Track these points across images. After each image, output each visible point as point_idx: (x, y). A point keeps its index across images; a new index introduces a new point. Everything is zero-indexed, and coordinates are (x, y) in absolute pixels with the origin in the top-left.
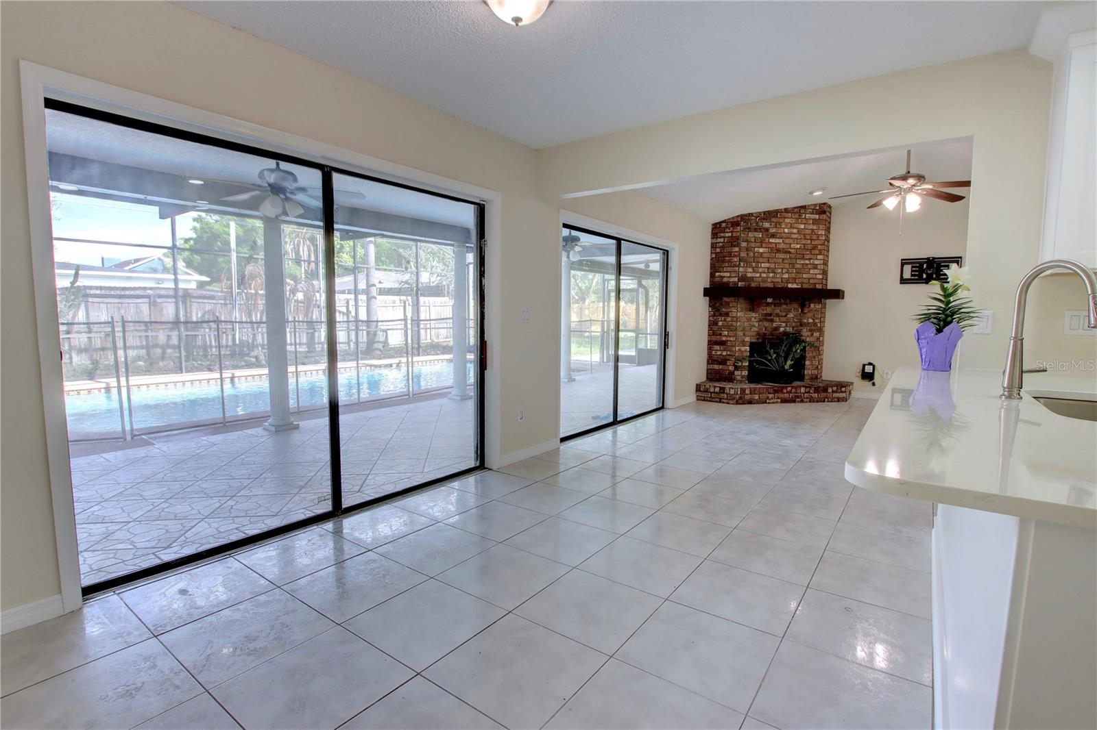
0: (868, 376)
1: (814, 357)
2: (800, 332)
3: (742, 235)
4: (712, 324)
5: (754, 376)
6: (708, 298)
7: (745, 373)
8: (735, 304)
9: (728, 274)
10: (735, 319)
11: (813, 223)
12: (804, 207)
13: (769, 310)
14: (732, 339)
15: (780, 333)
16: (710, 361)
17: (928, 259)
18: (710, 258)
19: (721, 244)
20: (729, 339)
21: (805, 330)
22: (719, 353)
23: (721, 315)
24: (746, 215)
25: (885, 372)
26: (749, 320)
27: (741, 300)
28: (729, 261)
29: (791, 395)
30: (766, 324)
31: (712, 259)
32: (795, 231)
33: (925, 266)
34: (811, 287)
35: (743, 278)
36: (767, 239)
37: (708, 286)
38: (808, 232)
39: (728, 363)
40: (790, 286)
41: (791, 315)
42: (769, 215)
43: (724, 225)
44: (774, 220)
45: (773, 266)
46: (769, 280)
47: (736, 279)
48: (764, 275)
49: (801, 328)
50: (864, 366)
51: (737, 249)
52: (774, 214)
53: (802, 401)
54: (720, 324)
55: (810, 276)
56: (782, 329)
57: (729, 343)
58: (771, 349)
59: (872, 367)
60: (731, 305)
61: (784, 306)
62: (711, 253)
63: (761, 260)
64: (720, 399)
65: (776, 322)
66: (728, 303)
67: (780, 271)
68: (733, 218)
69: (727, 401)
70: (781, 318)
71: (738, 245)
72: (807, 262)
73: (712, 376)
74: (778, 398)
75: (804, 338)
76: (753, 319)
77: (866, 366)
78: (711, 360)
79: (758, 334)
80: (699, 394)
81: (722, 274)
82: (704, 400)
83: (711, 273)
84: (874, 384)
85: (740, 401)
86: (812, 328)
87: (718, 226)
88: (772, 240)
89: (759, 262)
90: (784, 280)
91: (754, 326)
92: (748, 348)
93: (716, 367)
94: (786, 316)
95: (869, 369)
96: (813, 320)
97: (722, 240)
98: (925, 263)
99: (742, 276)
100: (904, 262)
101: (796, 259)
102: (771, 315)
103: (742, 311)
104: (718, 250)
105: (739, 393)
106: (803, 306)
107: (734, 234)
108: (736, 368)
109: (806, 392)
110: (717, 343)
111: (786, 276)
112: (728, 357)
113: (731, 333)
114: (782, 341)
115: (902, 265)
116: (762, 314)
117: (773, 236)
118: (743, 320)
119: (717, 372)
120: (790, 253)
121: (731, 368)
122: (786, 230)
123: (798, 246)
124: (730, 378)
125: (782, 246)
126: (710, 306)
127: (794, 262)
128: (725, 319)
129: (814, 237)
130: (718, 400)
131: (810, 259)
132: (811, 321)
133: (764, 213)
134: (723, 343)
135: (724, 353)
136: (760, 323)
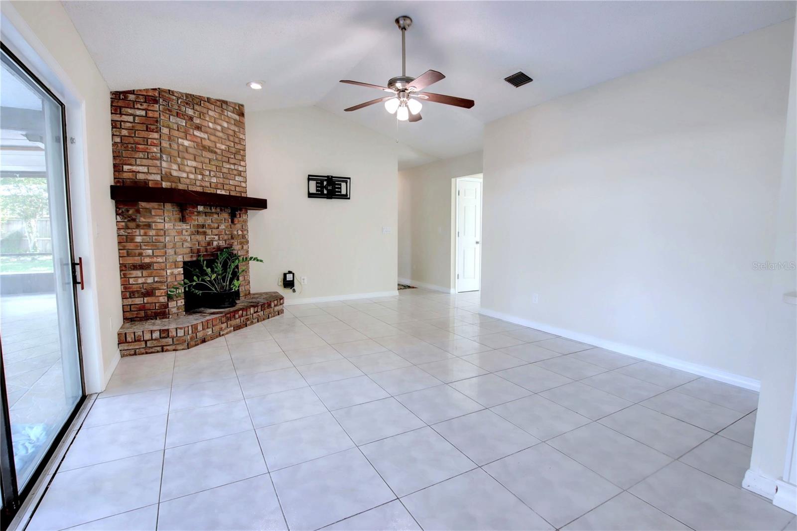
0: (289, 284)
2: (231, 246)
3: (162, 117)
4: (124, 241)
5: (193, 305)
6: (114, 201)
7: (181, 302)
8: (160, 212)
9: (145, 170)
10: (162, 233)
11: (235, 124)
12: (225, 102)
13: (201, 220)
14: (160, 260)
15: (214, 248)
16: (128, 294)
17: (328, 177)
18: (111, 143)
19: (128, 125)
20: (155, 260)
21: (236, 243)
22: (140, 281)
23: (138, 226)
24: (164, 91)
25: (302, 278)
26: (180, 233)
27: (168, 206)
28: (143, 151)
29: (242, 319)
30: (200, 238)
31: (115, 144)
32: (219, 128)
33: (325, 183)
34: (238, 195)
35: (168, 177)
36: (191, 131)
37: (113, 184)
38: (231, 133)
39: (158, 293)
40: (219, 192)
41: (222, 227)
42: (192, 100)
43: (132, 97)
44: (196, 107)
45: (200, 166)
46: (198, 183)
47: (158, 178)
48: (192, 176)
49: (233, 241)
50: (285, 275)
51: (156, 135)
52: (198, 100)
53: (252, 323)
54: (138, 239)
55: (236, 183)
56: (215, 243)
57: (156, 266)
58: (207, 268)
59: (292, 275)
60: (153, 213)
61: (216, 216)
62: (113, 135)
63: (186, 155)
64: (162, 347)
65: (209, 235)
66: (149, 211)
67: (207, 173)
68: (147, 90)
69: (173, 347)
70: (214, 230)
71: (158, 131)
72: (232, 167)
73: (132, 316)
74: (231, 326)
76: (184, 232)
77: (287, 275)
78: (128, 291)
79: (192, 251)
80: (125, 346)
81: (134, 168)
82: (135, 354)
83: (115, 166)
84: (294, 291)
85: (193, 343)
86: (242, 240)
87: (122, 97)
88: (197, 133)
89: (185, 158)
90: (213, 185)
91: (186, 241)
92: (181, 270)
93: (138, 301)
94: (218, 228)
95: (289, 277)
96: (242, 231)
97: (131, 119)
98: (326, 180)
99: (166, 174)
100: (310, 178)
101: (223, 162)
102: (203, 226)
103: (170, 221)
104: (125, 132)
105: (190, 332)
106: (233, 216)
107: (150, 114)
108: (170, 298)
109: (255, 313)
110: (135, 267)
111: (214, 180)
112: (155, 285)
113: (157, 252)
114: (217, 257)
115: (309, 180)
116: (194, 225)
117: (198, 128)
118: (173, 233)
119: (142, 308)
121: (163, 299)
122: (211, 125)
124: (162, 313)
125: (207, 143)
126: (117, 214)
127: (221, 165)
128: (145, 233)
129: (237, 140)
130: (159, 349)
131: (235, 164)
132: (240, 233)
133: (187, 95)
134: (142, 267)
135: (150, 280)
136: (193, 237)
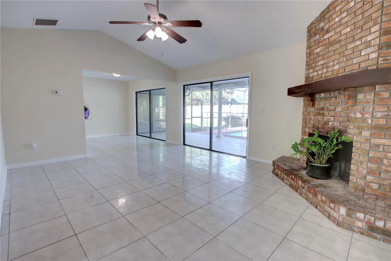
1: (362, 163)
13: (322, 104)
15: (329, 128)
21: (352, 127)
27: (305, 97)
30: (320, 117)
32: (344, 14)
41: (339, 109)
44: (327, 16)
46: (323, 75)
48: (320, 72)
49: (348, 124)
55: (361, 59)
56: (331, 124)
61: (334, 100)
65: (326, 116)
70: (331, 112)
75: (351, 136)
76: (311, 113)
79: (314, 127)
86: (361, 125)
88: (326, 37)
91: (311, 119)
94: (334, 110)
96: (362, 114)
102: (323, 109)
103: (305, 106)
116: (317, 108)
117: (327, 32)
118: (306, 114)
120: (340, 41)
122: (337, 19)
123: (348, 29)
131: (361, 38)
132: (359, 115)
136: (316, 117)
